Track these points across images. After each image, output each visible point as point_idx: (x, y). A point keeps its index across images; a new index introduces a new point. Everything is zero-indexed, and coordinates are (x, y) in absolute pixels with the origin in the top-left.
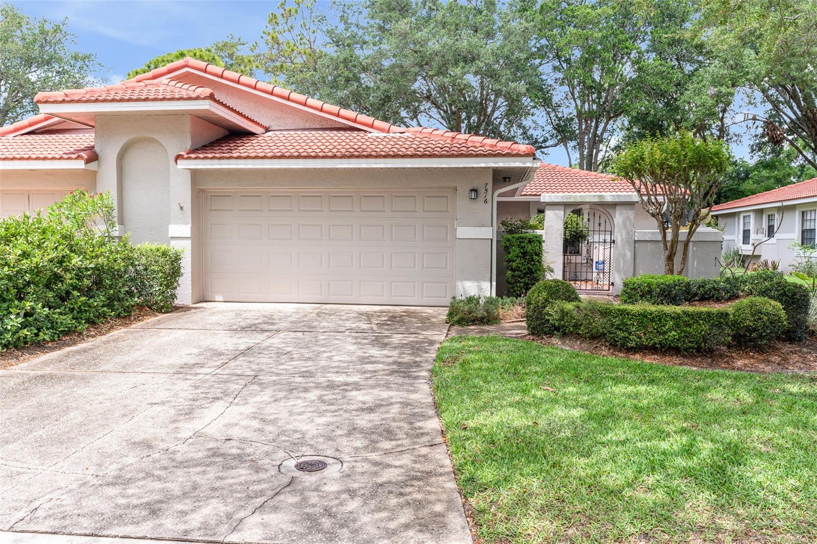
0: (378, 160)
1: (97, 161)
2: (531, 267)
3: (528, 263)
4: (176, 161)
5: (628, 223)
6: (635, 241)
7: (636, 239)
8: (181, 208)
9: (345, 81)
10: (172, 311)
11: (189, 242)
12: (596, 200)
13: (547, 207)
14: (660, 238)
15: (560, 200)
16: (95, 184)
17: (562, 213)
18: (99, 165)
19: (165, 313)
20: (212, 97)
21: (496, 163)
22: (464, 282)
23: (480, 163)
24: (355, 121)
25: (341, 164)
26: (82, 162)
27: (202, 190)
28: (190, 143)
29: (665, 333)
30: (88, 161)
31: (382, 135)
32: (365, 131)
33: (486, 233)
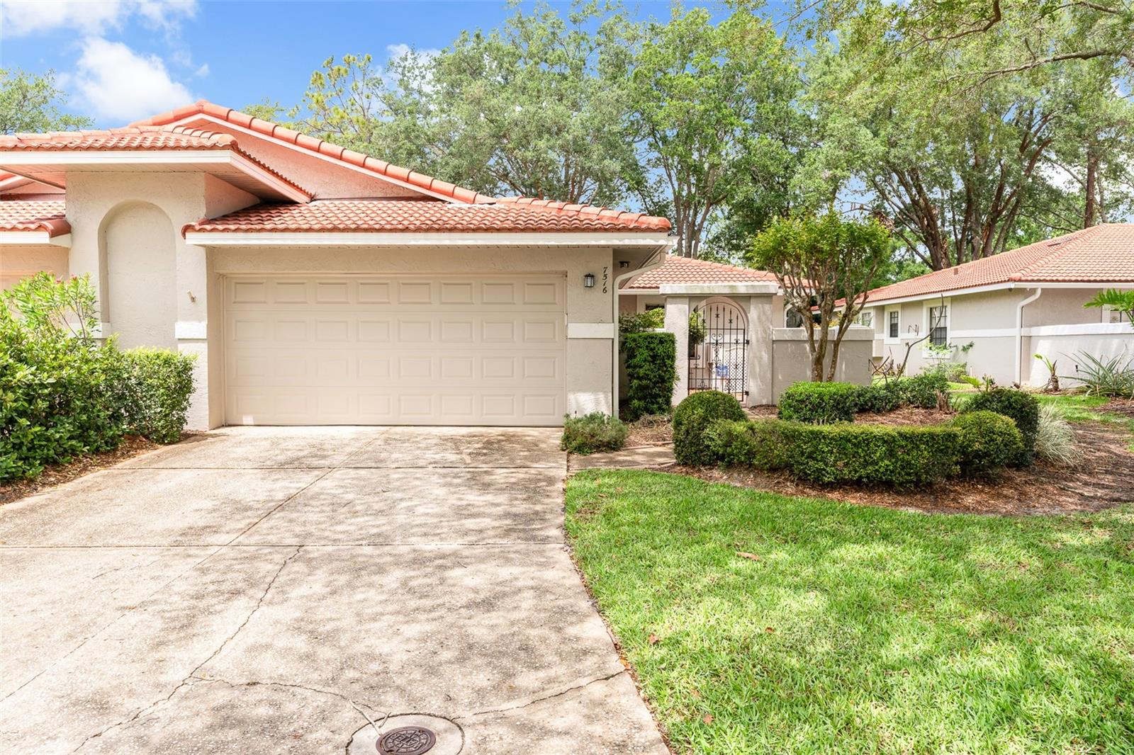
1: (69, 235)
2: (663, 374)
3: (659, 370)
4: (184, 234)
5: (764, 318)
6: (773, 341)
7: (774, 339)
8: (193, 299)
9: (407, 153)
10: (177, 442)
11: (204, 346)
12: (727, 291)
13: (667, 300)
14: (806, 337)
15: (684, 291)
16: (68, 266)
17: (687, 307)
18: (72, 240)
19: (169, 443)
20: (234, 146)
22: (579, 394)
24: (430, 188)
25: (414, 240)
26: (46, 235)
27: (223, 276)
28: (205, 211)
29: (875, 462)
30: (54, 234)
31: (465, 206)
32: (443, 201)
33: (606, 331)
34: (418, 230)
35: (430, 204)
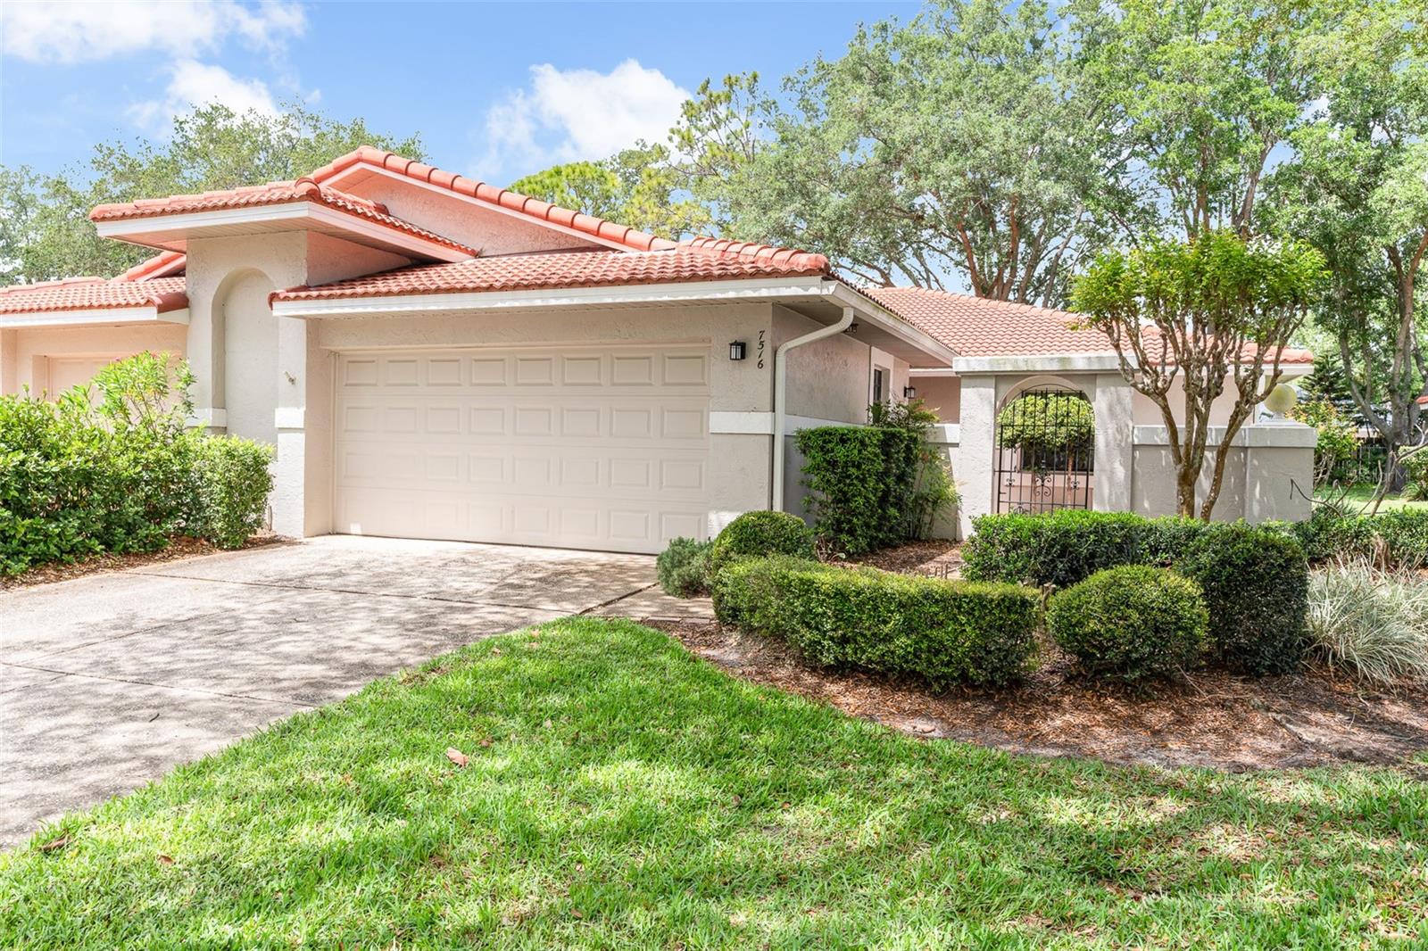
0: (559, 292)
1: (187, 310)
2: (846, 488)
3: (840, 482)
4: (271, 305)
5: (1118, 409)
6: (1134, 446)
7: (1136, 442)
8: (292, 381)
11: (301, 437)
12: (1056, 367)
15: (987, 368)
17: (992, 391)
18: (190, 315)
20: (314, 196)
21: (755, 290)
22: (723, 513)
23: (727, 291)
24: (597, 233)
25: (502, 301)
26: (155, 310)
28: (306, 275)
30: (163, 309)
31: (639, 253)
32: (614, 250)
33: (760, 422)
35: (600, 255)
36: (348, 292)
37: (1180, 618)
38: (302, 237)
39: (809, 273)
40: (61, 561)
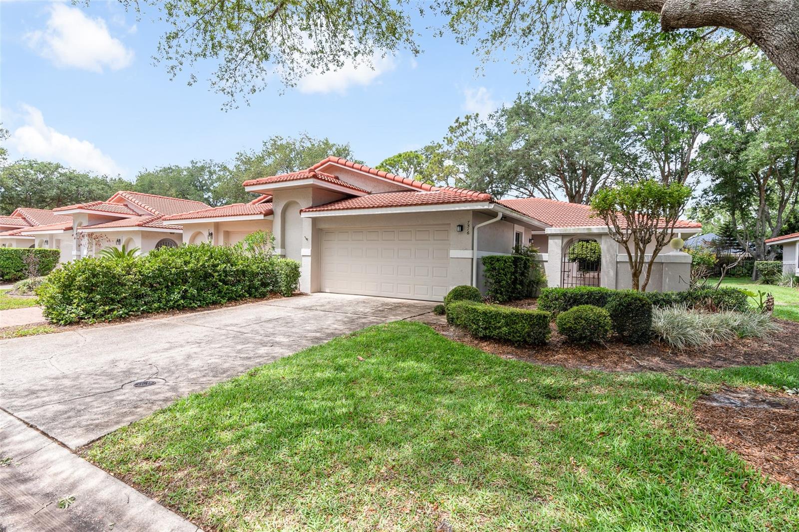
1: (273, 215)
2: (499, 278)
3: (497, 275)
4: (300, 213)
5: (610, 248)
6: (617, 262)
7: (618, 260)
8: (307, 239)
11: (310, 258)
12: (585, 232)
13: (549, 237)
14: (627, 260)
15: (558, 232)
16: (272, 227)
17: (561, 241)
18: (274, 217)
19: (287, 297)
20: (315, 176)
26: (263, 216)
27: (321, 230)
28: (312, 203)
29: (500, 328)
30: (265, 215)
31: (426, 192)
32: (418, 191)
33: (468, 254)
34: (378, 207)
35: (413, 193)
36: (326, 209)
37: (600, 323)
38: (310, 190)
39: (484, 201)
40: (236, 300)
